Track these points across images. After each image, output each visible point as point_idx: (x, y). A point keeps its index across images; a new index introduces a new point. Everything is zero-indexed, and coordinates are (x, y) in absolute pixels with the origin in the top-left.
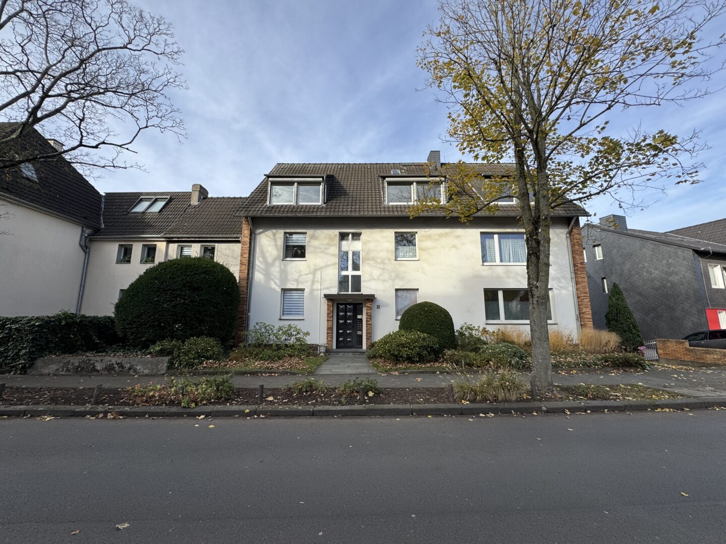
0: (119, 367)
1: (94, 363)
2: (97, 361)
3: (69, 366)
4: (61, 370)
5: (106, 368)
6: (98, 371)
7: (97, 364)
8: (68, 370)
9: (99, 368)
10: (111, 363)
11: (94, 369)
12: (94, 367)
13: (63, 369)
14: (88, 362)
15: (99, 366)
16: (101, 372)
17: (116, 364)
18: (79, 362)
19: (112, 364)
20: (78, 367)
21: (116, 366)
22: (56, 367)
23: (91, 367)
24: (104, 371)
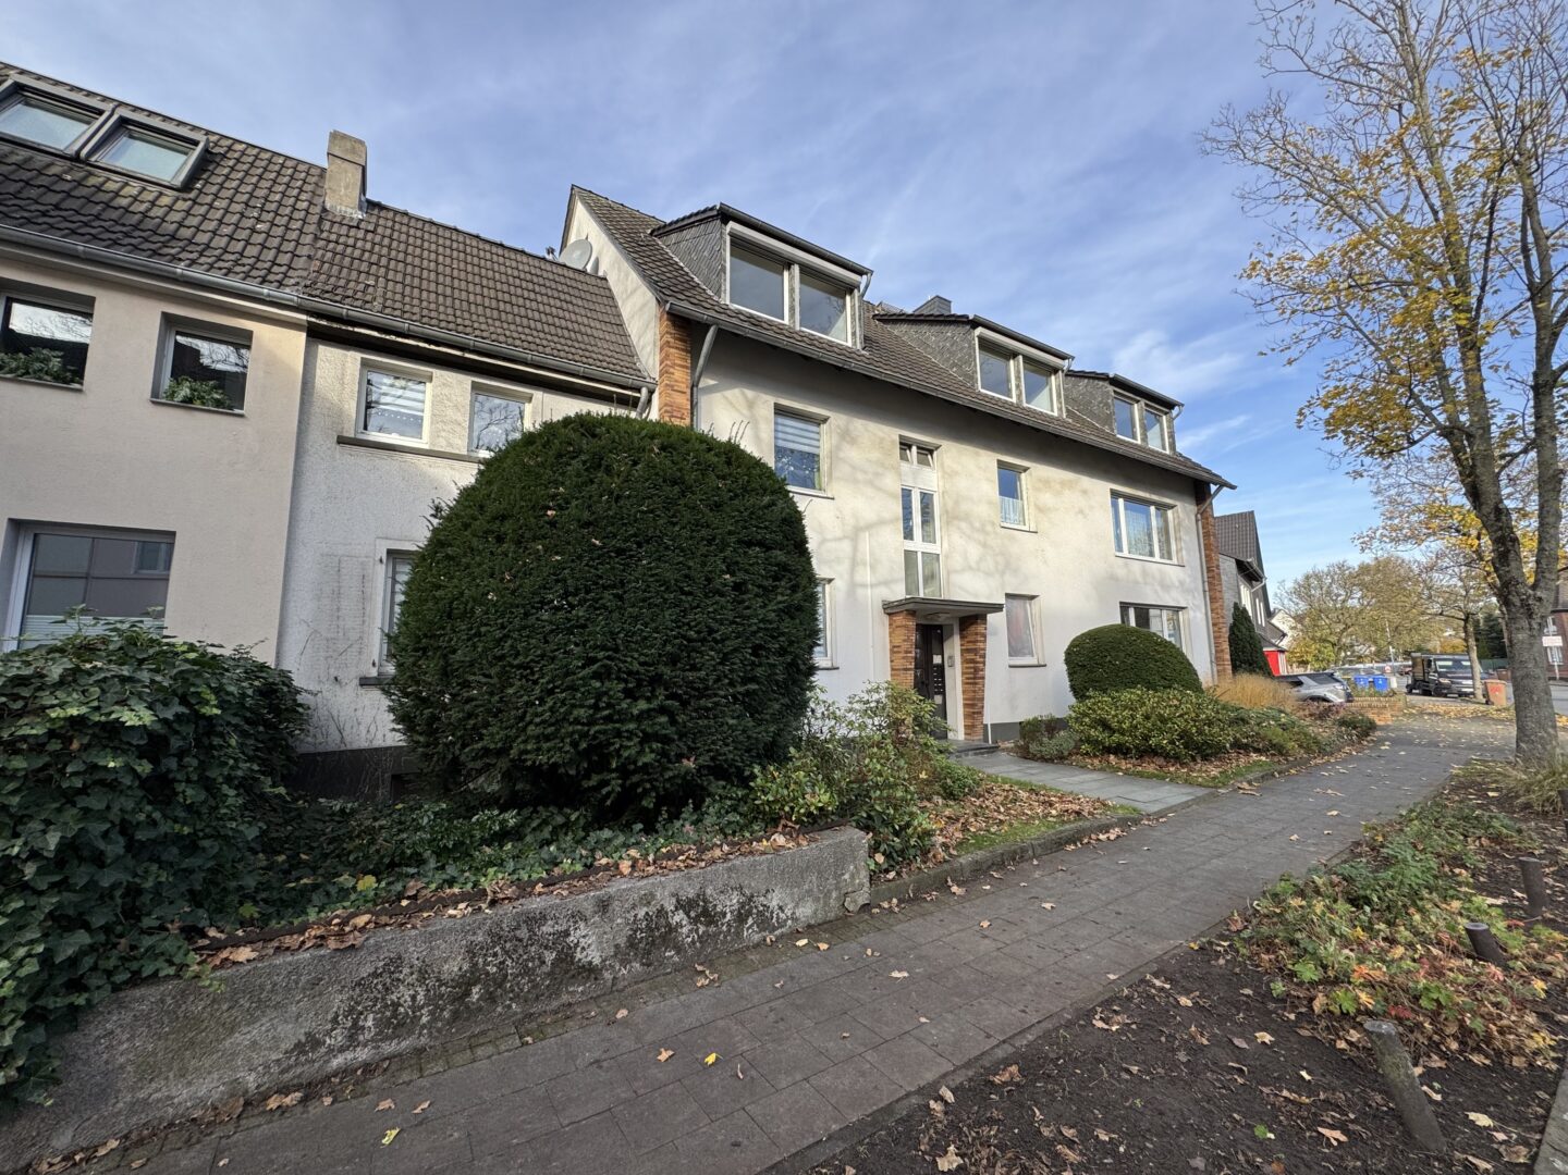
0: (695, 921)
1: (567, 934)
2: (578, 916)
3: (403, 994)
4: (338, 1037)
5: (632, 943)
6: (590, 971)
7: (583, 929)
8: (394, 1023)
9: (595, 957)
10: (652, 910)
11: (569, 968)
12: (566, 957)
13: (356, 1028)
14: (523, 933)
15: (591, 946)
16: (607, 975)
17: (679, 905)
18: (471, 952)
19: (661, 912)
20: (465, 983)
21: (679, 917)
22: (291, 1034)
23: (550, 957)
24: (624, 962)
